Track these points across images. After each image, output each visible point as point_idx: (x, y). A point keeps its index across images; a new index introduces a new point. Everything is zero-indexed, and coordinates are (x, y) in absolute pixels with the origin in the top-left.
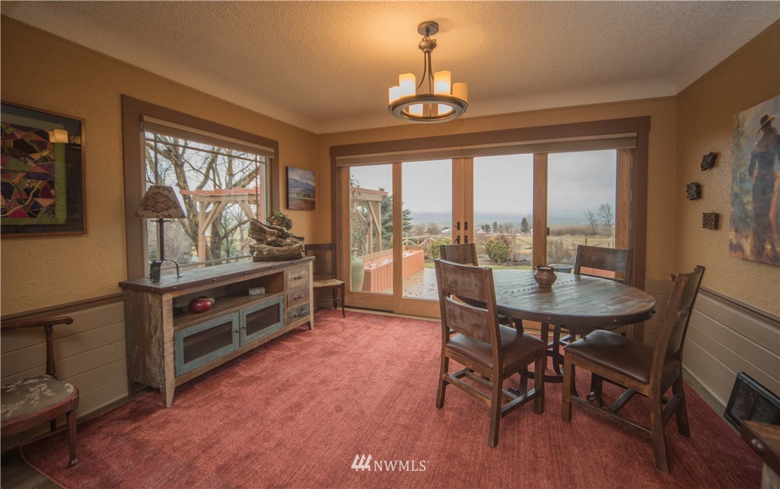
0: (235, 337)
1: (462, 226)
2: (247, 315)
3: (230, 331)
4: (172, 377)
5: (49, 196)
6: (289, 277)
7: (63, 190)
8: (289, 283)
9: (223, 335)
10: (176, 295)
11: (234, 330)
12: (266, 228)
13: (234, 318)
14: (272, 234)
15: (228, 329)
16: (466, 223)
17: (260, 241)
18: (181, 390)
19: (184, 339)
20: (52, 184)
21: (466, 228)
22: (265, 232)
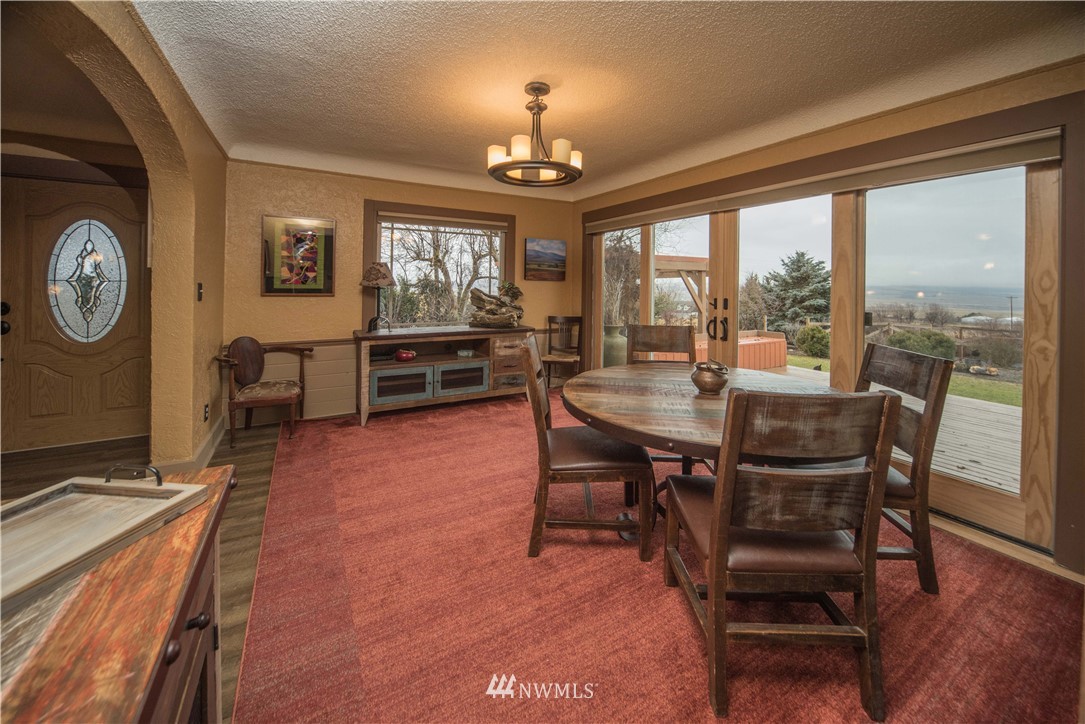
0: (429, 388)
1: (720, 304)
2: (443, 372)
3: (424, 383)
4: (367, 404)
5: (314, 271)
6: (497, 344)
7: (322, 267)
8: (496, 350)
9: (417, 384)
10: (373, 343)
11: (427, 381)
12: (484, 297)
13: (429, 372)
14: (491, 303)
15: (421, 381)
16: (726, 301)
17: (480, 309)
18: (373, 416)
19: (379, 378)
20: (315, 263)
21: (726, 307)
22: (484, 301)
